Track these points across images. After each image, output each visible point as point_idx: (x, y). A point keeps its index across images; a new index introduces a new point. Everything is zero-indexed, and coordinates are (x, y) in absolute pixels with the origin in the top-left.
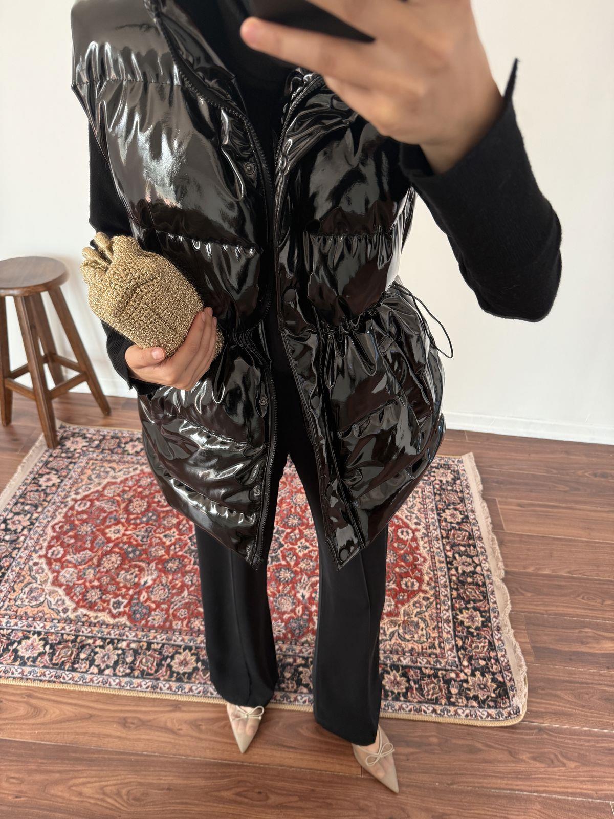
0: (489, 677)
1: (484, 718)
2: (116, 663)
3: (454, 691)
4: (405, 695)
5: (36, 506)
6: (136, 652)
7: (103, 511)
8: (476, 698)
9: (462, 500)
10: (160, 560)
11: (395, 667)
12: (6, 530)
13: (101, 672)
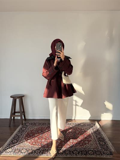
0: (108, 151)
1: (108, 157)
2: (40, 153)
3: (102, 153)
4: (93, 154)
5: (22, 132)
6: (43, 151)
7: (33, 132)
8: (106, 154)
9: (96, 128)
10: (45, 138)
11: (90, 150)
12: (17, 135)
13: (37, 154)
